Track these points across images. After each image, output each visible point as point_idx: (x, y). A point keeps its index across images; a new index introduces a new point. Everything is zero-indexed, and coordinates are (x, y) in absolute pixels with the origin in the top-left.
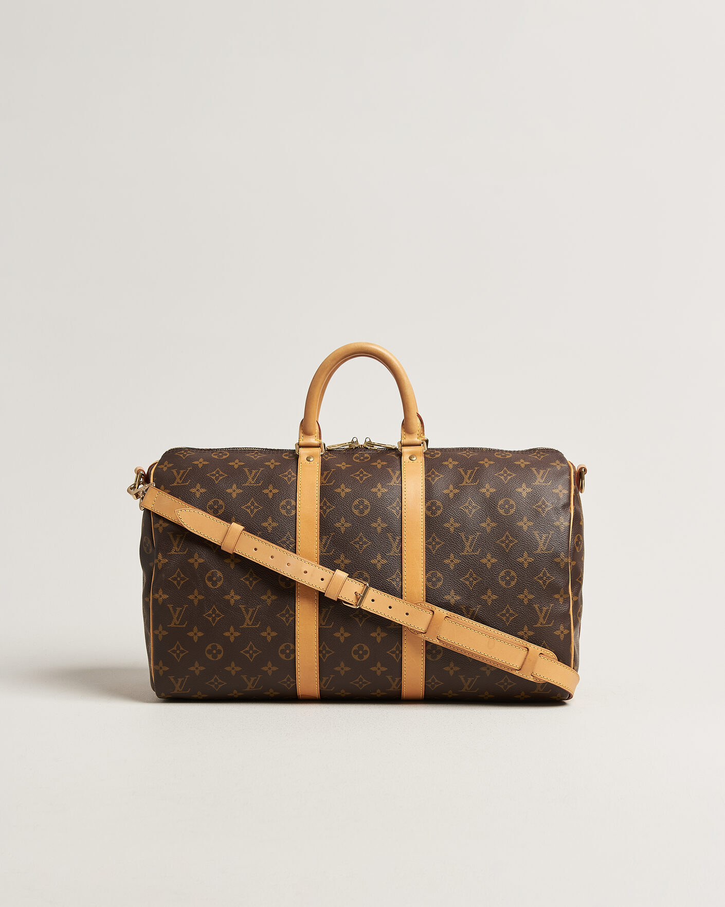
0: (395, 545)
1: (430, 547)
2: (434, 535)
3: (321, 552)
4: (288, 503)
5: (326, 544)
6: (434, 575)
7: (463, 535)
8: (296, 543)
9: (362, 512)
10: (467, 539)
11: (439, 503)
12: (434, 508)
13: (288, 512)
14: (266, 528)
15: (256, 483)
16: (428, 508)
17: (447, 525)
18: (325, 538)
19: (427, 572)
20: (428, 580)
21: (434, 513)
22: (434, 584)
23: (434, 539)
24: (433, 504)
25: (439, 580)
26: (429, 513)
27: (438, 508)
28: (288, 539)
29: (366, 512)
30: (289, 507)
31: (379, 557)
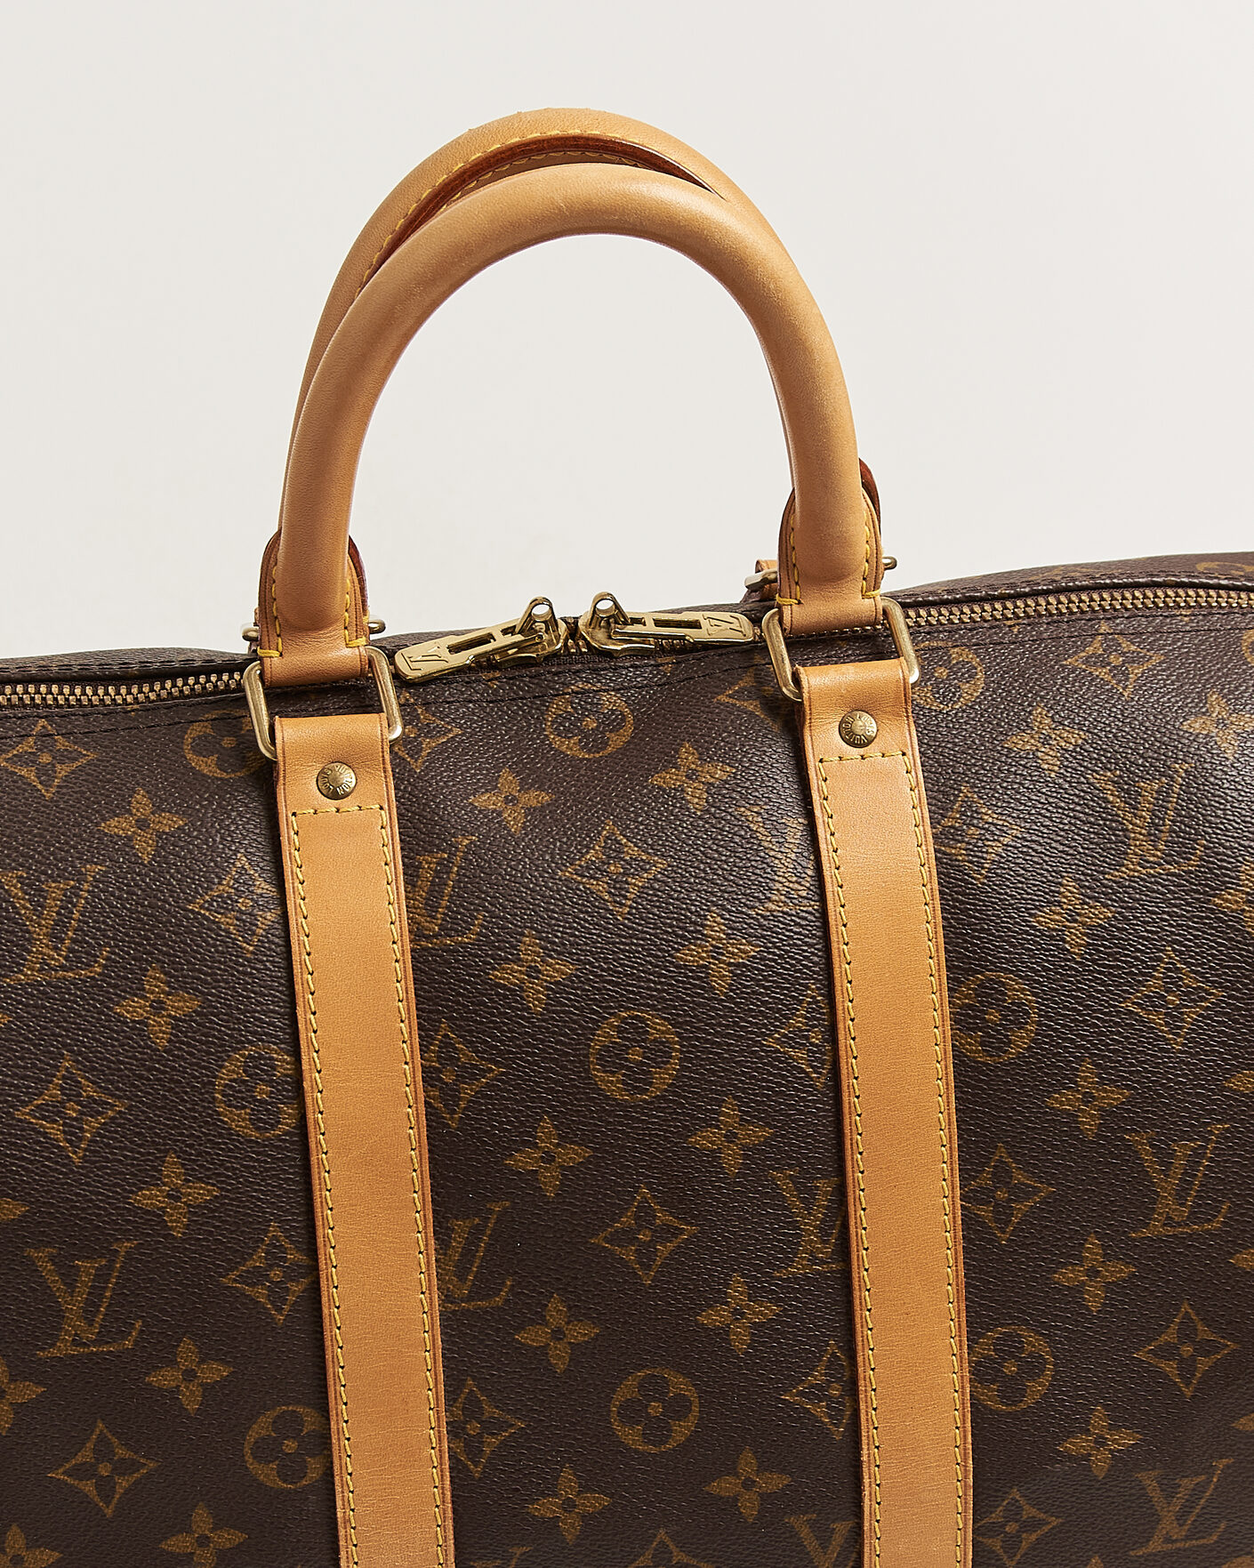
0: (810, 1225)
1: (985, 1212)
2: (1002, 1153)
3: (447, 1297)
4: (258, 1068)
5: (467, 1254)
6: (1008, 1348)
7: (1142, 1143)
8: (314, 1269)
9: (638, 1079)
10: (1165, 1158)
11: (1018, 991)
12: (993, 1016)
13: (264, 1117)
14: (155, 1218)
15: (74, 961)
16: (964, 1020)
17: (1063, 1101)
18: (461, 1227)
19: (974, 1335)
20: (981, 1372)
21: (993, 1042)
22: (1012, 1390)
23: (1001, 1175)
24: (990, 994)
25: (1033, 1367)
26: (972, 1046)
27: (1016, 1015)
28: (275, 1257)
29: (663, 1078)
30: (262, 1091)
31: (737, 1290)
